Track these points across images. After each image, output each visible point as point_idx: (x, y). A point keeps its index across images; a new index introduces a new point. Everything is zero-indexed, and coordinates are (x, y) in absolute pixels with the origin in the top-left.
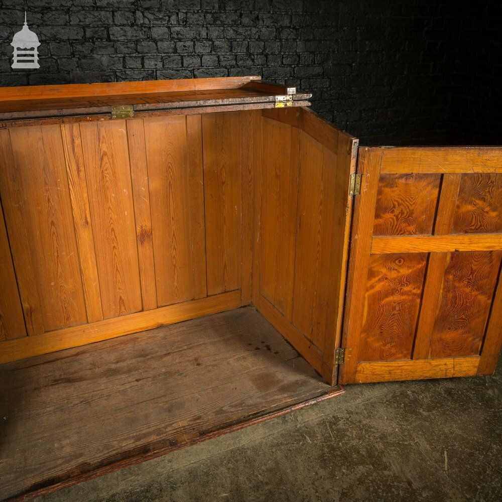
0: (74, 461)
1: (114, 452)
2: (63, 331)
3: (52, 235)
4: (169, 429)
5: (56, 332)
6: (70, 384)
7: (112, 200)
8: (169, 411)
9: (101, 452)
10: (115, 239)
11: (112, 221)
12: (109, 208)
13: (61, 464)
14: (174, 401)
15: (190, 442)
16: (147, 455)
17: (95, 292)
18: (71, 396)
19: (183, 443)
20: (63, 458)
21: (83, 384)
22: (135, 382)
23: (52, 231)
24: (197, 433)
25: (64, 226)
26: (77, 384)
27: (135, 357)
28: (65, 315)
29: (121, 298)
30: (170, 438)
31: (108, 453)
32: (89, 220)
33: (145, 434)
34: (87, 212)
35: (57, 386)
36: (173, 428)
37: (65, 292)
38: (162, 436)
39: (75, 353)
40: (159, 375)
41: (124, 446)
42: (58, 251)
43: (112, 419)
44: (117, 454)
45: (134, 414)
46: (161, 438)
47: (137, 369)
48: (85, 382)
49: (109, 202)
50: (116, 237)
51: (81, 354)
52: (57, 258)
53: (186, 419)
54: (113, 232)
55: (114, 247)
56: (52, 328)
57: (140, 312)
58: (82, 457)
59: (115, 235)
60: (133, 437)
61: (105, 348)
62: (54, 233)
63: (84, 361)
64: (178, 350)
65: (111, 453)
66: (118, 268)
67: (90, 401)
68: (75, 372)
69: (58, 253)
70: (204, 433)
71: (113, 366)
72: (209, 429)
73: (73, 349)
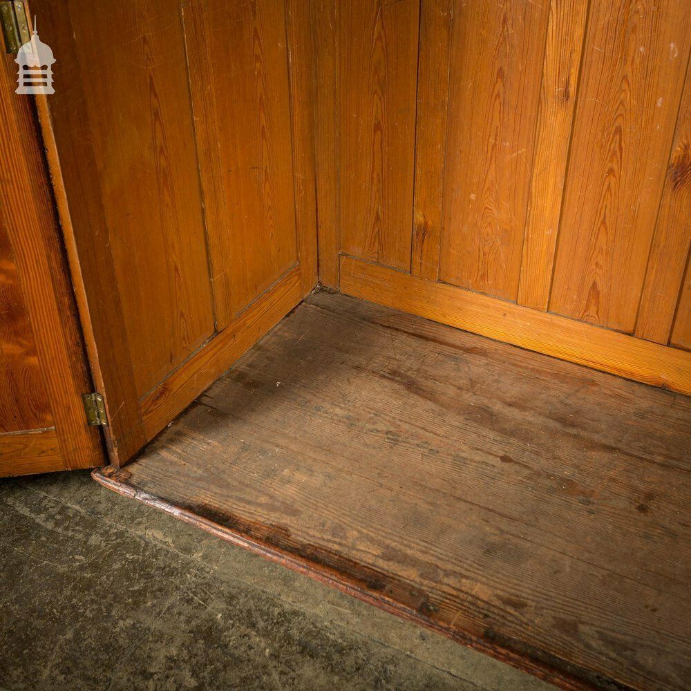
0: (277, 514)
1: (336, 547)
2: (470, 295)
3: (494, 97)
4: (452, 581)
5: (457, 290)
6: (405, 392)
7: (637, 60)
8: (488, 552)
9: (321, 531)
10: (618, 154)
11: (621, 111)
12: (625, 78)
13: (260, 505)
14: (515, 541)
15: (455, 632)
16: (369, 593)
17: (545, 248)
18: (386, 412)
19: (442, 624)
20: (271, 497)
21: (422, 407)
22: (499, 459)
23: (496, 90)
24: (483, 627)
25: (522, 87)
26: (414, 399)
27: (549, 416)
28: (480, 267)
29: (594, 285)
30: (433, 596)
31: (328, 541)
32: (572, 89)
33: (406, 556)
34: (572, 71)
35: (386, 382)
36: (458, 586)
37: (490, 223)
38: (426, 582)
39: (468, 346)
40: (548, 476)
41: (358, 550)
42: (496, 135)
43: (394, 493)
44: (337, 553)
45: (432, 511)
46: (421, 584)
47: (527, 438)
48: (430, 405)
49: (629, 63)
50: (621, 149)
51: (478, 353)
52: (493, 149)
53: (496, 588)
54: (618, 137)
55: (611, 171)
56: (453, 281)
57: (627, 334)
58: (293, 518)
59: (620, 144)
60: (387, 547)
61: (521, 367)
62: (498, 95)
63: (466, 369)
64: (641, 454)
65: (330, 545)
66: (607, 220)
67: (400, 439)
68: (434, 379)
69: (496, 140)
70: (492, 639)
71: (497, 407)
72: (510, 639)
73: (476, 337)
